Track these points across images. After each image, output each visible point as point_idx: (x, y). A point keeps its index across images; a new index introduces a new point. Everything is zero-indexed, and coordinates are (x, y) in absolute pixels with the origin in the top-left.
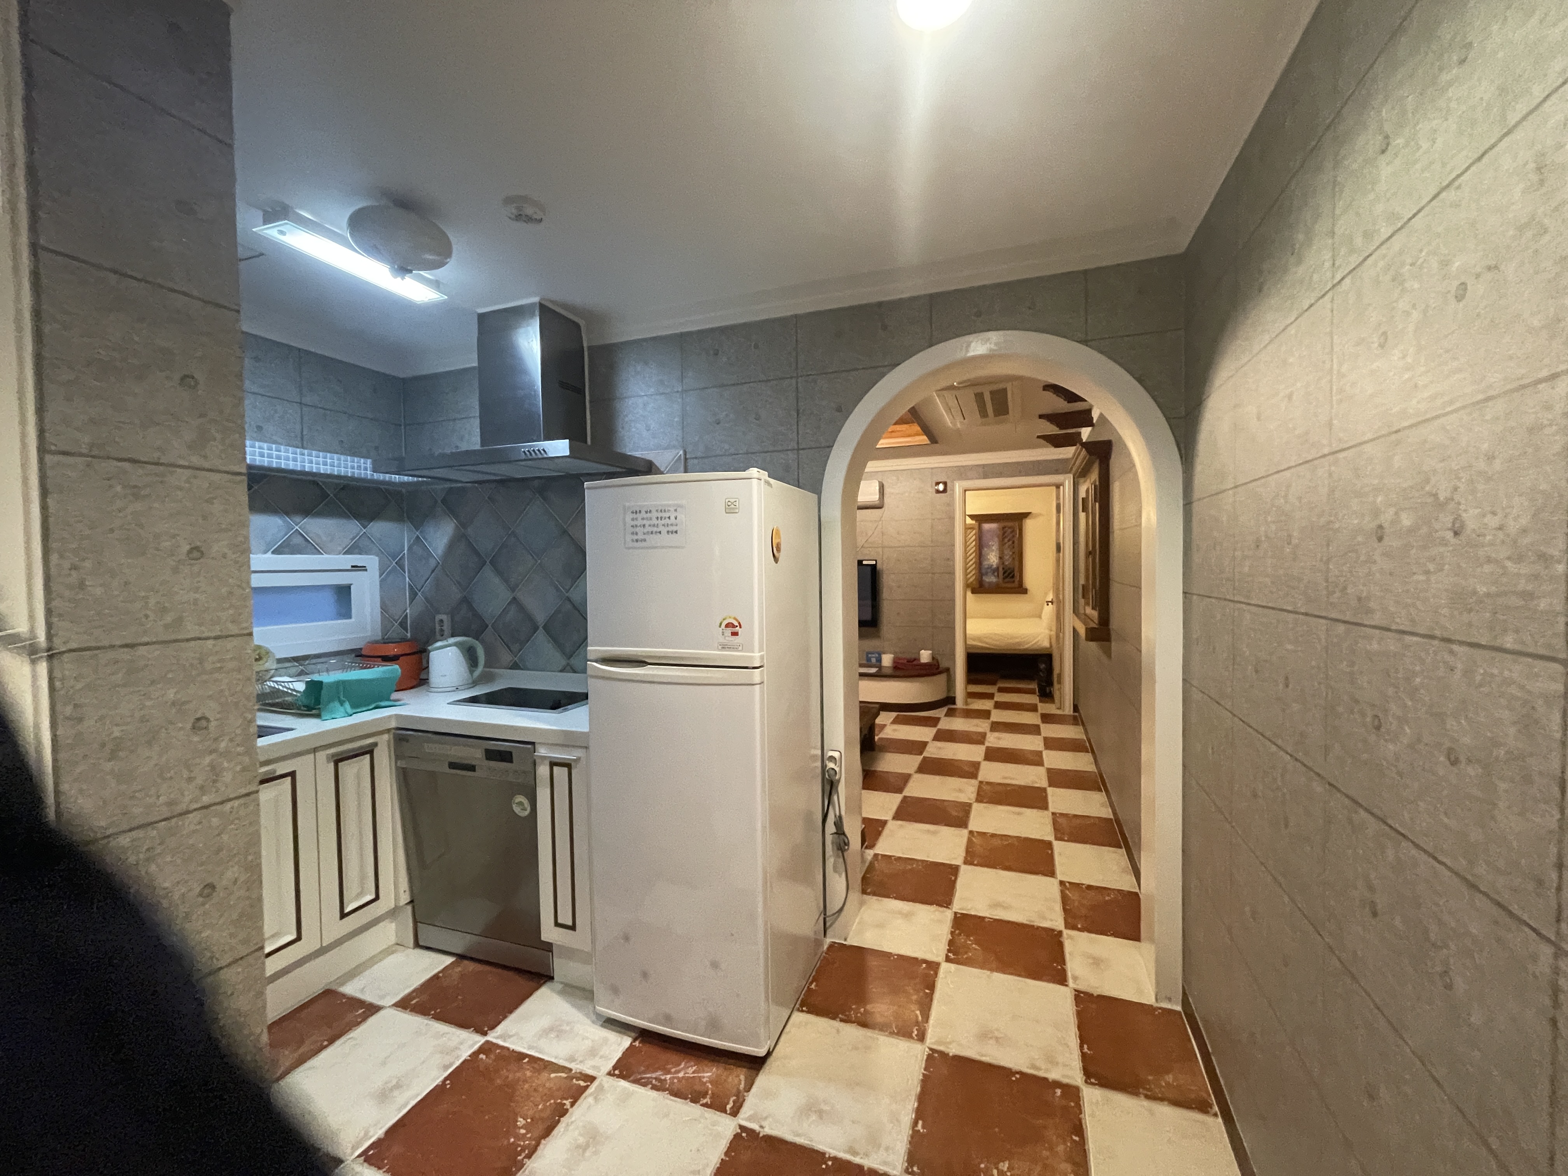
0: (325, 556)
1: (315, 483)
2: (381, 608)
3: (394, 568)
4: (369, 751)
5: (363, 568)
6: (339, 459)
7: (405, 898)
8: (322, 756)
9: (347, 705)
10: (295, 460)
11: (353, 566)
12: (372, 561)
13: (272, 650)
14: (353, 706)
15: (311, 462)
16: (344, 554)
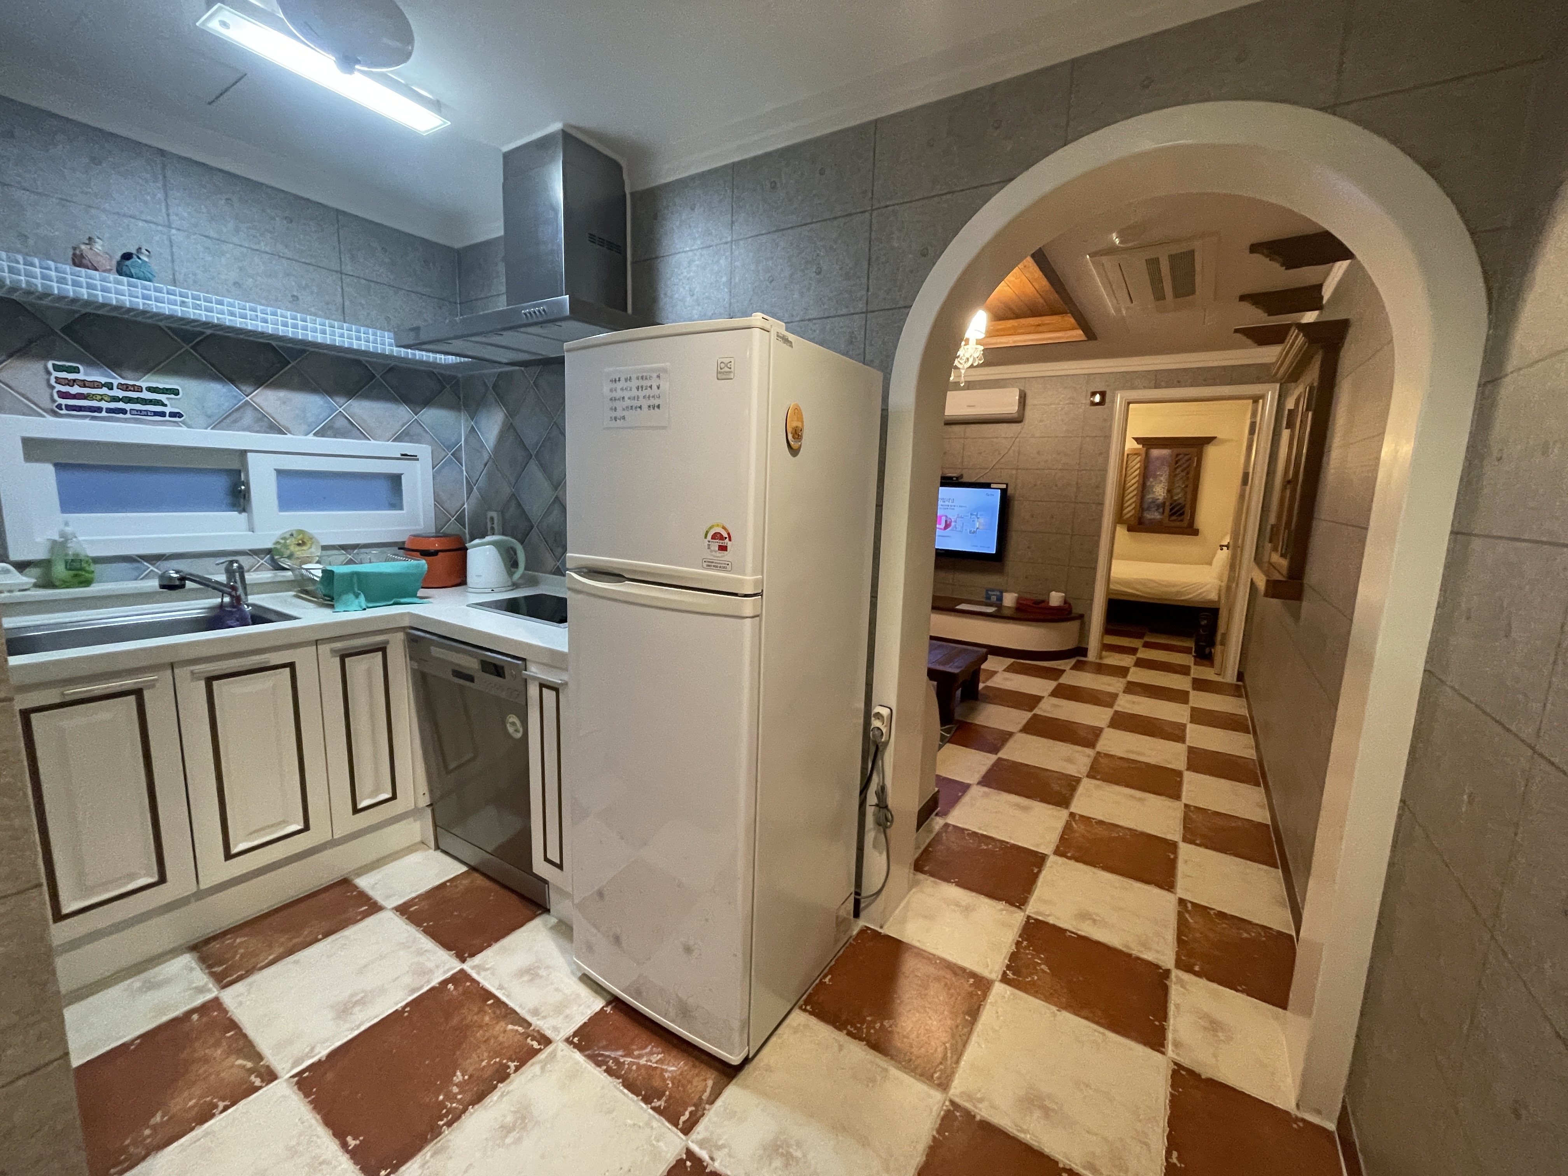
0: (373, 441)
1: (358, 362)
2: (435, 500)
3: (450, 459)
4: (382, 649)
5: (414, 458)
6: (375, 334)
7: (424, 801)
8: (324, 649)
9: (362, 598)
10: (324, 332)
11: (402, 455)
12: (423, 450)
13: (316, 536)
14: (368, 600)
15: (342, 336)
16: (393, 441)
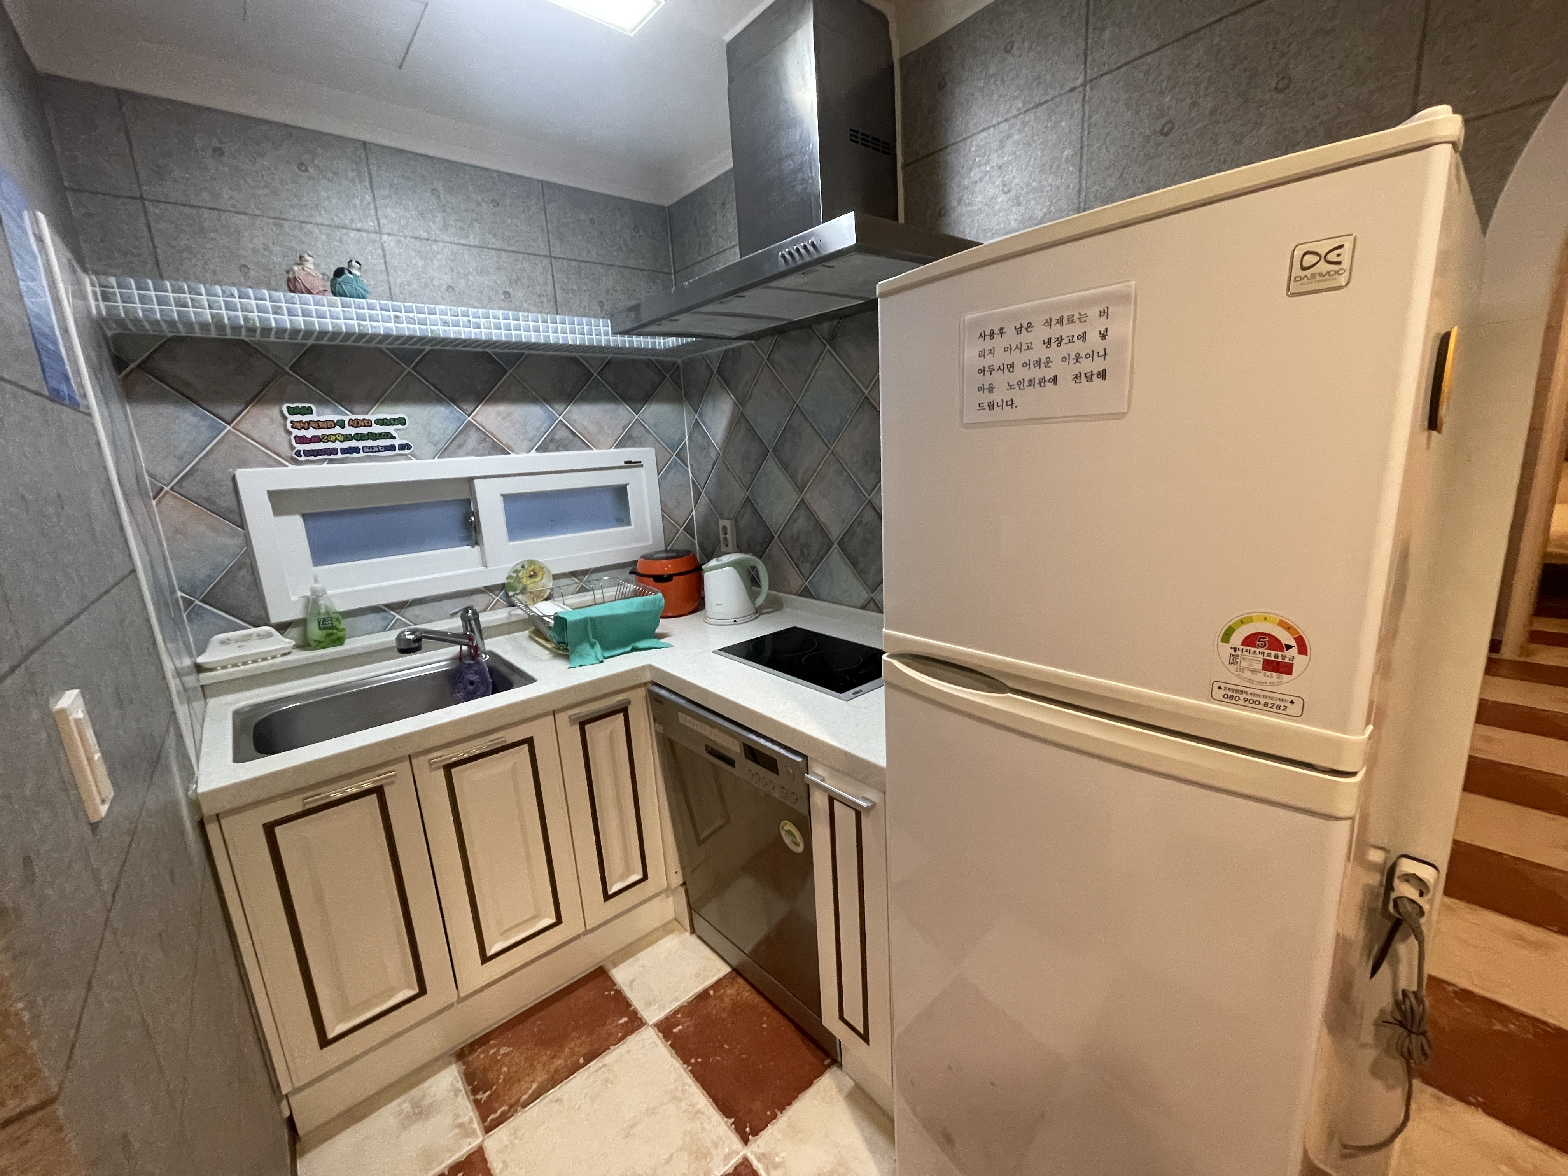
0: (595, 451)
1: (574, 360)
2: (662, 510)
3: (675, 462)
4: (623, 710)
5: (637, 464)
6: (589, 324)
7: (677, 880)
8: (563, 718)
9: (598, 647)
10: (537, 330)
11: (626, 463)
12: (646, 454)
13: (546, 564)
14: (605, 648)
15: (556, 331)
16: (616, 447)
